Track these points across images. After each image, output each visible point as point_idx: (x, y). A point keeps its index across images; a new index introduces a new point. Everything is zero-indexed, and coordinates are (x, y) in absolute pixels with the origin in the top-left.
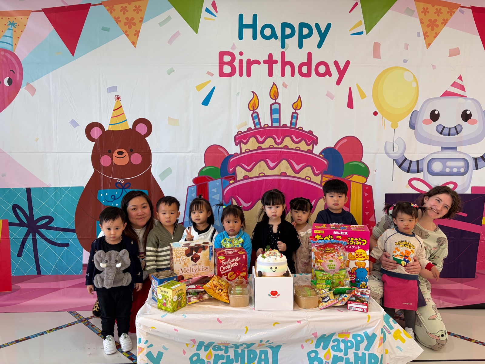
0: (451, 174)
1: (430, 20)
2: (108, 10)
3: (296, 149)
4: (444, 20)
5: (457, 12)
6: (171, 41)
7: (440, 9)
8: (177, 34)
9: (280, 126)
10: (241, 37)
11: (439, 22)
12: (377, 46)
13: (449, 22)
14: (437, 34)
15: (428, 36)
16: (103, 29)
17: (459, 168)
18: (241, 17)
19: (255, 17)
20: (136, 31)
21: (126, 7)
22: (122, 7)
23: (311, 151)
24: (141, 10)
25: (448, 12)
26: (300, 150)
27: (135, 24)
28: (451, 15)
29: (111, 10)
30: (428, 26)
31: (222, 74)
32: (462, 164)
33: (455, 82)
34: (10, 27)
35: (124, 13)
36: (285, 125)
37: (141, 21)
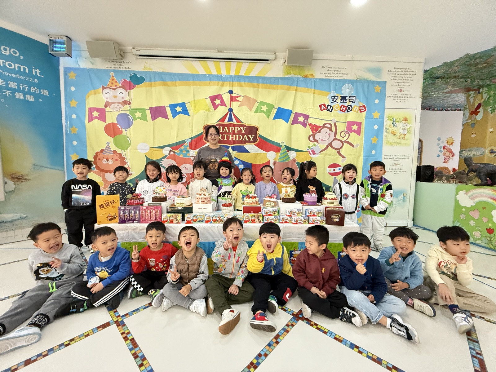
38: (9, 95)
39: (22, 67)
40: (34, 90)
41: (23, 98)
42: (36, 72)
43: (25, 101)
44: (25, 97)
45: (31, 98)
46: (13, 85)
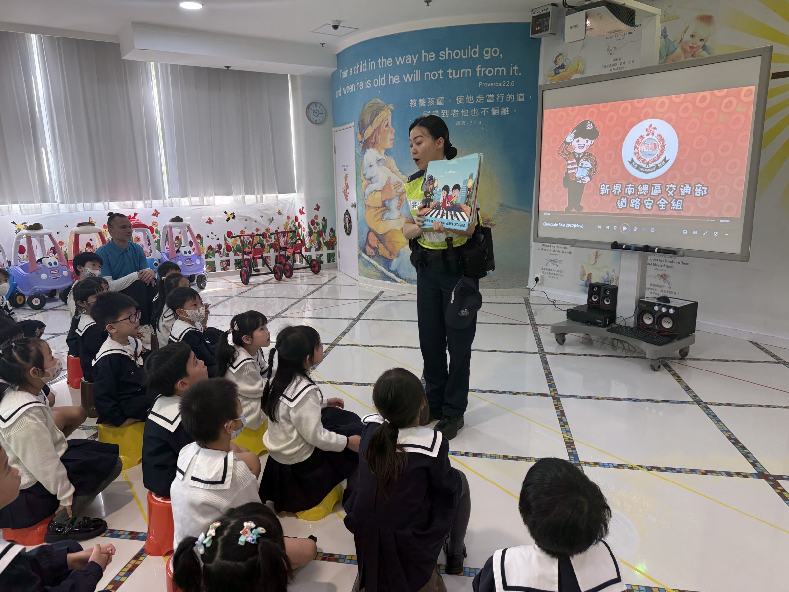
38: (486, 112)
39: (500, 69)
40: (510, 97)
41: (497, 113)
42: (514, 70)
43: (500, 117)
44: (500, 110)
45: (505, 111)
46: (490, 98)
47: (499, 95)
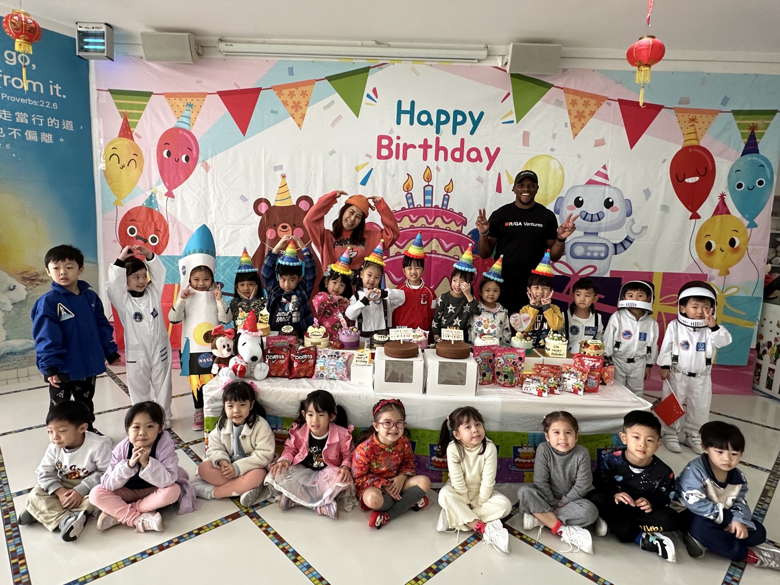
0: (592, 258)
1: (578, 112)
2: (277, 94)
3: (446, 229)
4: (591, 111)
5: (605, 104)
6: (333, 124)
7: (588, 101)
8: (340, 117)
9: (432, 207)
10: (399, 122)
11: (586, 114)
12: (526, 135)
13: (595, 114)
14: (583, 125)
15: (575, 127)
16: (272, 112)
17: (599, 252)
18: (400, 103)
19: (413, 103)
20: (302, 114)
21: (293, 92)
22: (290, 92)
23: (460, 232)
24: (307, 95)
25: (595, 104)
26: (450, 230)
27: (301, 108)
28: (598, 107)
29: (280, 94)
30: (576, 117)
31: (380, 157)
32: (603, 248)
33: (599, 171)
34: (188, 108)
35: (292, 97)
36: (437, 207)
37: (307, 105)
38: (17, 135)
39: (34, 84)
40: (52, 122)
41: (36, 139)
42: (54, 90)
43: (40, 144)
44: (39, 136)
45: (48, 138)
46: (22, 118)
47: (35, 116)
